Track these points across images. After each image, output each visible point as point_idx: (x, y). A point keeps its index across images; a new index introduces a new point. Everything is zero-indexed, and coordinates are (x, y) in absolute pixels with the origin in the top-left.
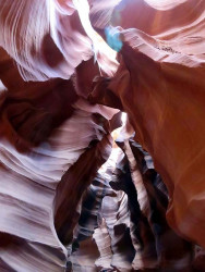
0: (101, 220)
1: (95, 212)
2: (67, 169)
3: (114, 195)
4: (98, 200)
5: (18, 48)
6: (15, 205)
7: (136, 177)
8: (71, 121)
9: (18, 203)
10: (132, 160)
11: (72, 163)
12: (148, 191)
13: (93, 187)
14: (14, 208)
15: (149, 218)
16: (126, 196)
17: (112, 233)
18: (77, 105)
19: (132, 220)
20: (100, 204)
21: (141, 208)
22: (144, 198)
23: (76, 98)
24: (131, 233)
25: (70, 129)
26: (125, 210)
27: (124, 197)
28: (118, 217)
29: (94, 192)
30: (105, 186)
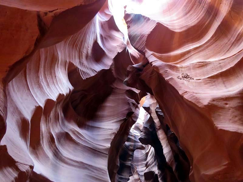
0: (133, 168)
1: (129, 163)
2: (113, 137)
3: (143, 148)
4: (131, 153)
5: (79, 59)
6: (86, 168)
7: (161, 135)
8: (111, 98)
9: (88, 167)
10: (156, 121)
11: (116, 132)
12: (171, 148)
13: (127, 143)
14: (86, 171)
15: (174, 168)
16: (153, 149)
17: (143, 179)
18: (115, 85)
19: (159, 168)
20: (132, 156)
21: (167, 160)
22: (169, 153)
23: (113, 80)
24: (159, 179)
25: (110, 104)
26: (153, 160)
27: (151, 149)
28: (147, 166)
29: (127, 147)
30: (135, 142)
